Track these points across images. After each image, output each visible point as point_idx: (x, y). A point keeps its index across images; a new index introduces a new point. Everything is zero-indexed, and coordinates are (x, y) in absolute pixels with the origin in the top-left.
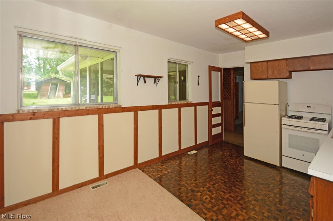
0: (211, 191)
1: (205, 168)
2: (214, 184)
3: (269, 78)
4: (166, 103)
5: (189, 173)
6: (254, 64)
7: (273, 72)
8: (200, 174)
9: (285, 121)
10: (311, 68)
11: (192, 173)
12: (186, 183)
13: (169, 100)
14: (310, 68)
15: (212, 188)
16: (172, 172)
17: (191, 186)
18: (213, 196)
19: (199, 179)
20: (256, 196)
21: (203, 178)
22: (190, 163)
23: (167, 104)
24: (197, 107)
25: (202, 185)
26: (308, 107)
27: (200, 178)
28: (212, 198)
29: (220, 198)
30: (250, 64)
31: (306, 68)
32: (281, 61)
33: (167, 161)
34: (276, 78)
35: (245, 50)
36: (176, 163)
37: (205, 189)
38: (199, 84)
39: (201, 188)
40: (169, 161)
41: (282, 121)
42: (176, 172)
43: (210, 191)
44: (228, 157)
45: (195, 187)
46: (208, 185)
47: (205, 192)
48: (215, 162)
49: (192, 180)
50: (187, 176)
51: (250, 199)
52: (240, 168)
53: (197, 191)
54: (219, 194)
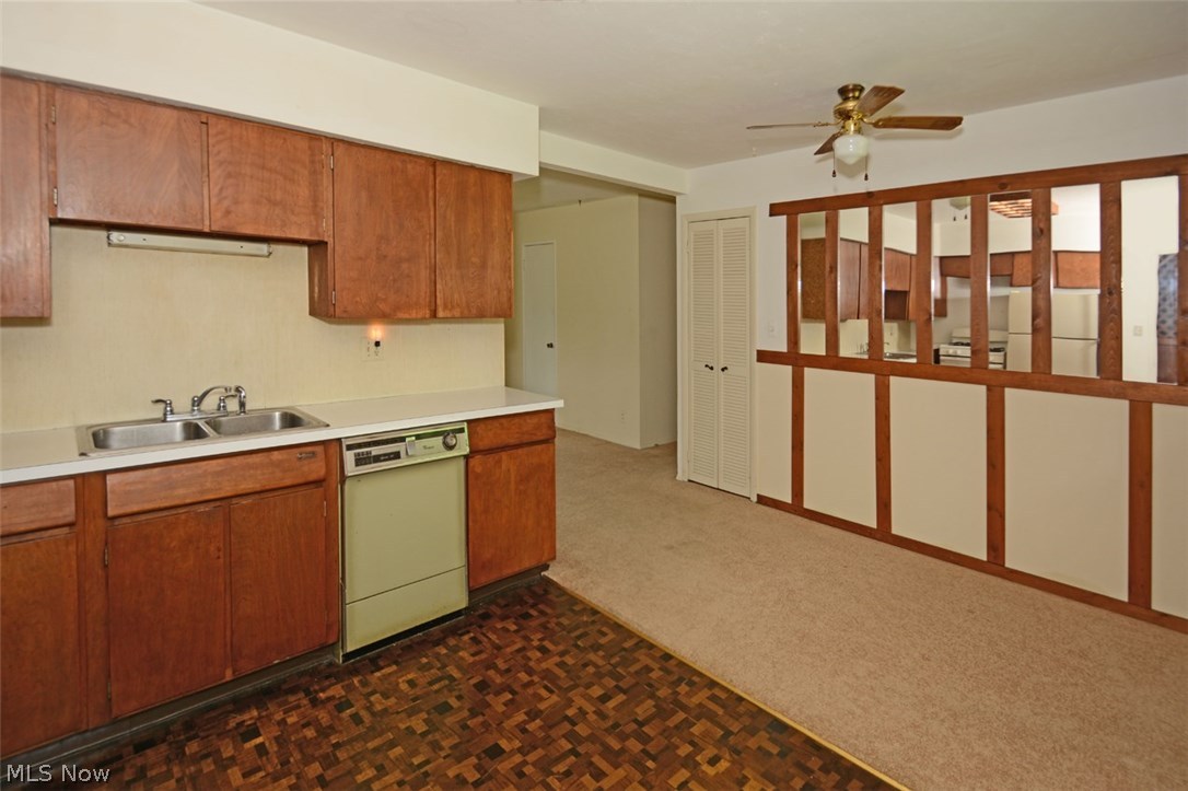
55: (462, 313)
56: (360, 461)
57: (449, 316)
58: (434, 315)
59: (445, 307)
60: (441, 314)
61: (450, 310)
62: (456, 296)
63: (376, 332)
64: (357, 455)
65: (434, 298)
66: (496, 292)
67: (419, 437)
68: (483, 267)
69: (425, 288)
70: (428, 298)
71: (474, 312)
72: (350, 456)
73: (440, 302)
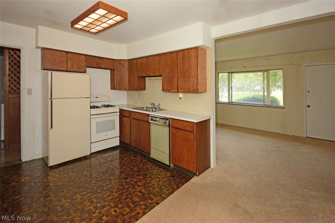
2: (92, 202)
3: (68, 70)
7: (72, 65)
14: (101, 66)
15: (99, 205)
18: (112, 205)
25: (87, 214)
26: (96, 98)
28: (116, 206)
29: (117, 200)
31: (99, 66)
34: (75, 71)
37: (98, 211)
39: (94, 215)
43: (103, 207)
46: (91, 208)
47: (103, 212)
51: (124, 181)
52: (71, 176)
53: (97, 220)
54: (111, 200)
55: (184, 90)
56: (152, 120)
57: (181, 91)
58: (178, 91)
59: (180, 89)
60: (179, 91)
61: (181, 90)
62: (183, 86)
63: (181, 95)
64: (151, 118)
65: (178, 87)
66: (193, 85)
67: (160, 118)
68: (189, 77)
69: (176, 84)
70: (177, 87)
71: (187, 90)
72: (150, 118)
73: (179, 88)
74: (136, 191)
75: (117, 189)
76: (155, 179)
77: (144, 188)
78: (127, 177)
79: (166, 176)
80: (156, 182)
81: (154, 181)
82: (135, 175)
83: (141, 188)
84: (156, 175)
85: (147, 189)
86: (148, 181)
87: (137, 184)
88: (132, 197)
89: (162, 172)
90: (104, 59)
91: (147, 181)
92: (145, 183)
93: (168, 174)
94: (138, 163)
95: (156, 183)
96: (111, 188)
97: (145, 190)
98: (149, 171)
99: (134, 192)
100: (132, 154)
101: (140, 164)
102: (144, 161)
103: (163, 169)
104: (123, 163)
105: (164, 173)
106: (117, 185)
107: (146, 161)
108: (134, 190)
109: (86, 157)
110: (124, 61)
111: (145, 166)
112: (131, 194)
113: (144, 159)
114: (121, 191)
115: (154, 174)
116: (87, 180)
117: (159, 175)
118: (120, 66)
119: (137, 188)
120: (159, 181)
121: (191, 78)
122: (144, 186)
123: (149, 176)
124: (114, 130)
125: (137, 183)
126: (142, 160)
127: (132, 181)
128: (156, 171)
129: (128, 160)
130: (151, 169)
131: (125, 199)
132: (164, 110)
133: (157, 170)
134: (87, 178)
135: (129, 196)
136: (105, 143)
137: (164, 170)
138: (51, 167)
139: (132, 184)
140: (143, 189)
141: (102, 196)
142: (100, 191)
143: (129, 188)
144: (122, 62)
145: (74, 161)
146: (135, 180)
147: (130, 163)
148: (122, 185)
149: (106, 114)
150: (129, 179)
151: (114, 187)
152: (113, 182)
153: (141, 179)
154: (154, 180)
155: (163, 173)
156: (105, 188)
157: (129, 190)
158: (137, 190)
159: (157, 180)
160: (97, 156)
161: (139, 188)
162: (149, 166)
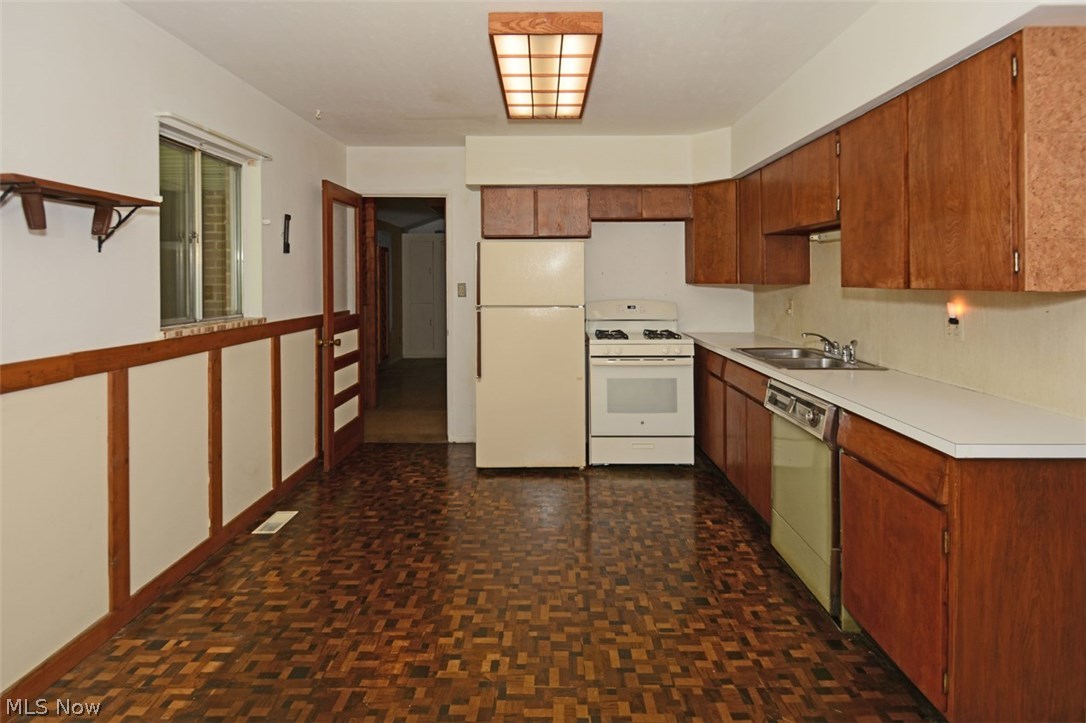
0: (486, 629)
1: (386, 562)
2: (472, 601)
3: (540, 235)
4: (152, 332)
5: (339, 611)
6: (493, 190)
8: (389, 591)
9: (598, 347)
10: (645, 216)
11: (350, 604)
12: (364, 656)
13: (163, 316)
14: (641, 214)
15: (478, 619)
16: (243, 649)
17: (397, 656)
18: (507, 641)
19: (400, 611)
20: (608, 569)
21: (414, 598)
22: (304, 568)
23: (159, 336)
24: (283, 338)
25: (432, 626)
26: (629, 307)
27: (400, 605)
28: (511, 653)
29: (535, 634)
30: (479, 193)
31: (633, 214)
32: (572, 190)
33: (169, 612)
34: (559, 234)
35: (464, 145)
36: (230, 599)
37: (459, 634)
38: (287, 249)
39: (442, 640)
40: (181, 603)
41: (591, 347)
42: (267, 640)
43: (482, 632)
44: (431, 492)
45: (417, 651)
46: (457, 615)
47: (468, 646)
48: (402, 522)
49: (377, 631)
50: (337, 625)
51: (606, 586)
52: (497, 508)
53: (435, 657)
54: (519, 622)
55: (937, 282)
56: (775, 402)
57: (922, 286)
58: (907, 285)
60: (914, 284)
61: (924, 279)
62: (931, 260)
63: (956, 307)
64: (772, 394)
65: (907, 263)
66: (983, 249)
67: (799, 400)
68: (964, 210)
69: (899, 253)
70: (902, 265)
71: (953, 281)
72: (769, 392)
73: (913, 270)
74: (611, 642)
75: (565, 599)
76: (726, 639)
77: (651, 647)
78: (629, 577)
79: (787, 654)
80: (717, 648)
81: (713, 644)
82: (660, 585)
83: (641, 639)
84: (744, 623)
85: (660, 658)
86: (686, 631)
87: (639, 617)
88: (580, 654)
89: (782, 627)
90: (650, 190)
91: (687, 627)
92: (672, 630)
93: (808, 650)
94: (712, 547)
95: (712, 656)
96: (549, 588)
97: (645, 657)
98: (727, 595)
99: (604, 641)
100: (716, 510)
101: (714, 555)
102: (743, 547)
103: (799, 618)
104: (661, 526)
105: (791, 634)
106: (577, 588)
107: (748, 553)
108: (610, 635)
109: (574, 471)
110: (722, 185)
111: (728, 568)
112: (587, 641)
113: (748, 543)
114: (569, 615)
115: (738, 615)
116: (517, 535)
117: (757, 630)
118: (709, 203)
119: (626, 635)
120: (739, 656)
121: (973, 214)
122: (657, 640)
123: (710, 612)
124: (673, 414)
125: (643, 614)
126: (735, 543)
127: (630, 599)
128: (760, 608)
129: (683, 523)
130: (743, 592)
131: (556, 646)
132: (874, 367)
133: (769, 606)
134: (524, 530)
135: (574, 643)
136: (635, 447)
137: (802, 622)
138: (480, 470)
139: (621, 611)
140: (643, 650)
141: (511, 597)
142: (516, 580)
143: (603, 616)
144: (716, 190)
145: (536, 473)
146: (644, 603)
147: (682, 537)
148: (588, 596)
149: (642, 359)
150: (627, 588)
151: (562, 587)
152: (572, 574)
153: (670, 607)
154: (715, 639)
155: (784, 634)
156: (538, 579)
157: (598, 623)
158: (619, 639)
159: (732, 647)
160: (604, 478)
161: (634, 638)
162: (741, 577)
